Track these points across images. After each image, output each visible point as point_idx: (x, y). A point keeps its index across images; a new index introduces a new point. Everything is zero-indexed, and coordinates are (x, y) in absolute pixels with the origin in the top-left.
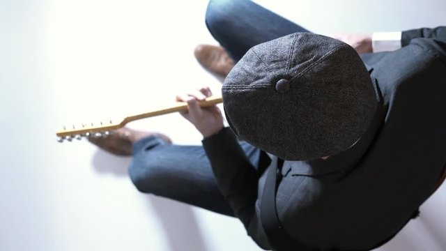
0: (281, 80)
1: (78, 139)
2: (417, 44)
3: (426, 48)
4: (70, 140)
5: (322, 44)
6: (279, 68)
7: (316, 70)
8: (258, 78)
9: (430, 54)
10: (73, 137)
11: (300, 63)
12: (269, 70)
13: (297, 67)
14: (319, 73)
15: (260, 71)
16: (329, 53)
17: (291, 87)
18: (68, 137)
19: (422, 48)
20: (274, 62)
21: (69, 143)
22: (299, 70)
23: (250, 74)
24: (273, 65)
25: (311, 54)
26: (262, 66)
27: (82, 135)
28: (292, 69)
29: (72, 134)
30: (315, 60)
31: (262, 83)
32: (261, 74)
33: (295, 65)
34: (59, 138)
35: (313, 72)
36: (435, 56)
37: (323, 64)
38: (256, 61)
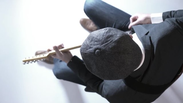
0: (97, 50)
1: (31, 63)
2: (167, 21)
3: (171, 24)
4: (28, 63)
5: (115, 35)
6: (97, 45)
7: (110, 47)
8: (90, 48)
9: (173, 27)
10: (29, 62)
11: (105, 43)
12: (94, 45)
13: (104, 45)
14: (111, 48)
15: (91, 45)
16: (116, 39)
17: (101, 53)
18: (27, 62)
19: (170, 24)
20: (97, 41)
21: (28, 64)
22: (104, 46)
23: (88, 46)
24: (96, 43)
25: (109, 39)
26: (92, 43)
27: (32, 61)
28: (102, 45)
29: (29, 61)
30: (111, 42)
31: (91, 50)
32: (92, 46)
33: (103, 44)
34: (24, 63)
35: (109, 48)
36: (175, 27)
37: (113, 44)
38: (91, 40)
